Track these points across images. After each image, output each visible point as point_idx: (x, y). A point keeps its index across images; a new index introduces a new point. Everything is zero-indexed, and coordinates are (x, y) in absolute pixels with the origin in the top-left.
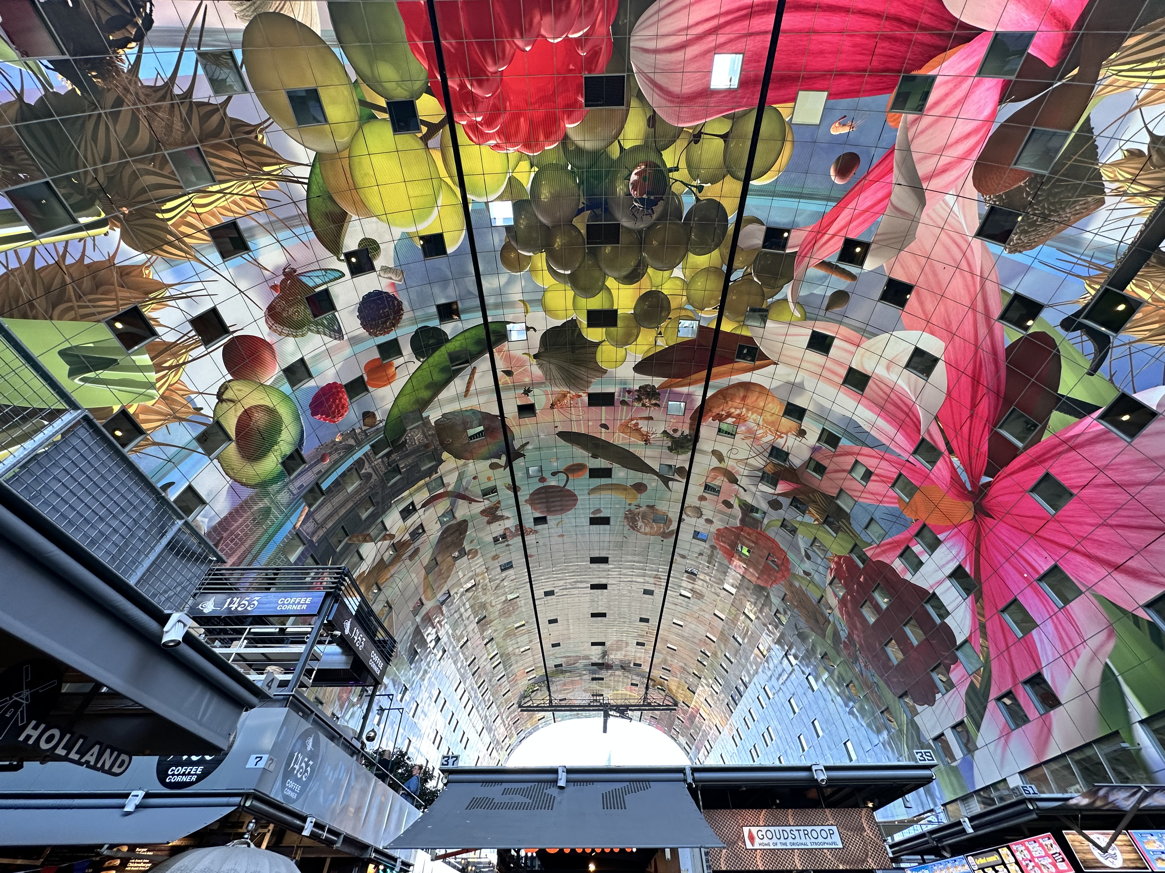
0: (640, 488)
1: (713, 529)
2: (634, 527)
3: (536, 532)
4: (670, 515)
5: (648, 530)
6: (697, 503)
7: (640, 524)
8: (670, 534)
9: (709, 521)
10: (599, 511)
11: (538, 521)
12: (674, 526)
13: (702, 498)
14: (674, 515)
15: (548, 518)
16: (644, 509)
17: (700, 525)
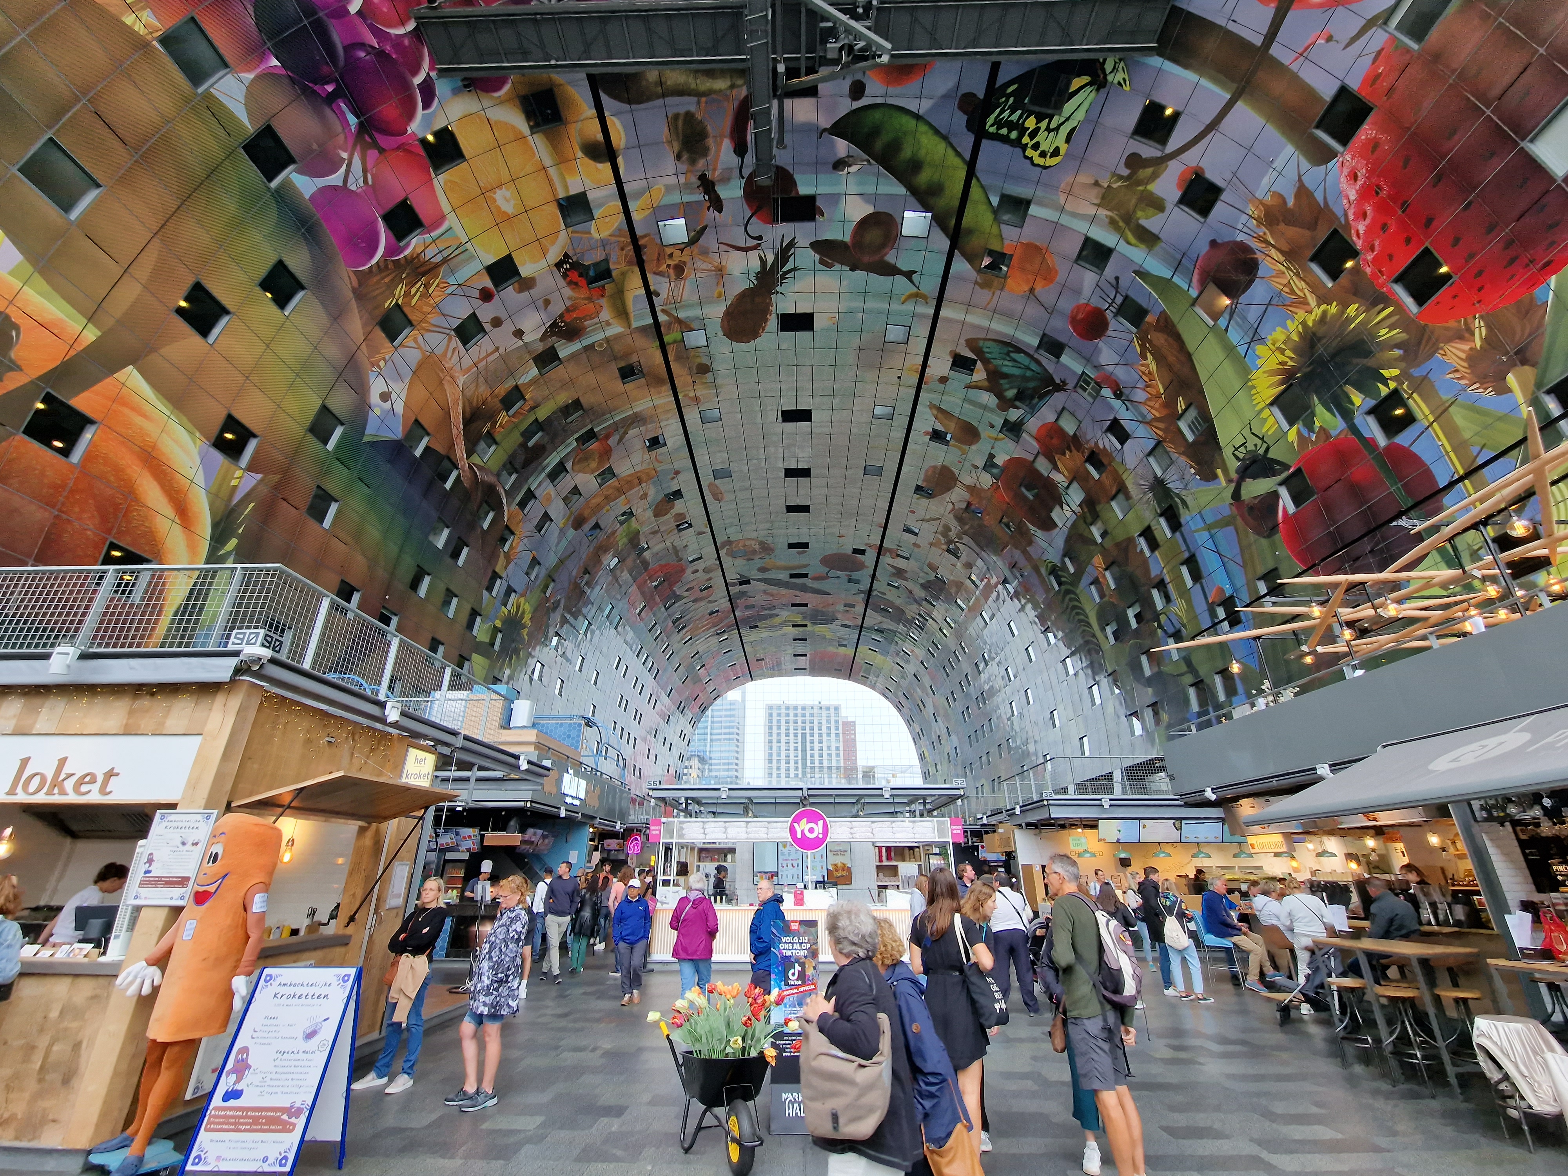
0: (763, 570)
1: (689, 571)
2: (762, 543)
3: (867, 545)
4: (730, 559)
5: (748, 543)
6: (711, 575)
7: (757, 547)
8: (724, 544)
9: (697, 571)
10: (799, 553)
11: (862, 552)
12: (722, 553)
13: (710, 579)
14: (727, 561)
15: (850, 552)
16: (757, 557)
17: (700, 565)
